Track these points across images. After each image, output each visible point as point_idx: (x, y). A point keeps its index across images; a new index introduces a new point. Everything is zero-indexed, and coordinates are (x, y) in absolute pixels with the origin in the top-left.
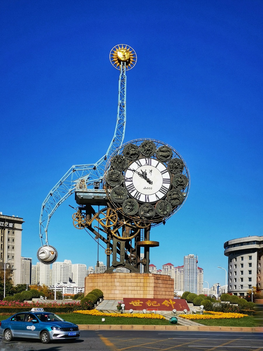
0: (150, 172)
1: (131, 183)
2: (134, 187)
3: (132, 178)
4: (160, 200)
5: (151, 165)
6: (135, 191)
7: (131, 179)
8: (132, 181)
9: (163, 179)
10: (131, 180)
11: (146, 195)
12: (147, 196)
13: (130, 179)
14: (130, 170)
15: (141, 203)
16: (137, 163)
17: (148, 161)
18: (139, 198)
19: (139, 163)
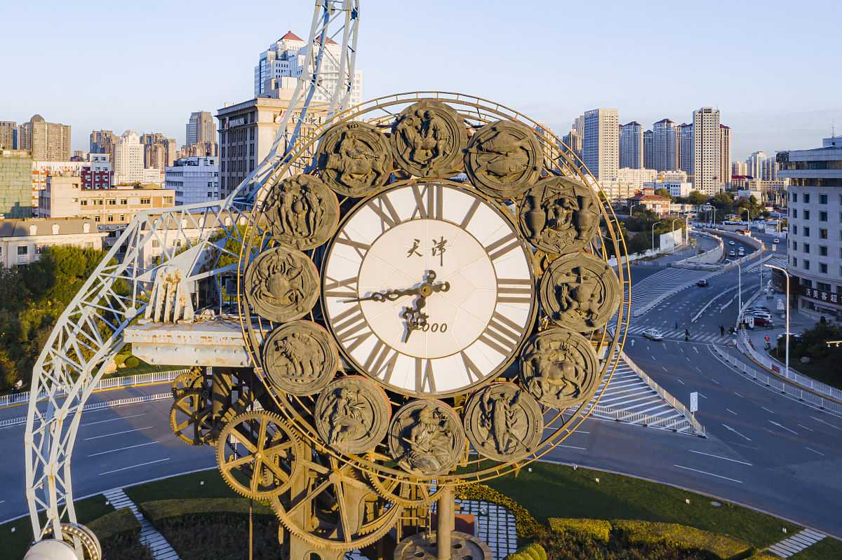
0: (438, 252)
1: (351, 303)
2: (366, 324)
5: (439, 218)
9: (499, 281)
10: (350, 286)
11: (418, 360)
12: (424, 363)
13: (345, 283)
14: (348, 242)
16: (378, 211)
17: (425, 200)
18: (388, 375)
19: (385, 210)
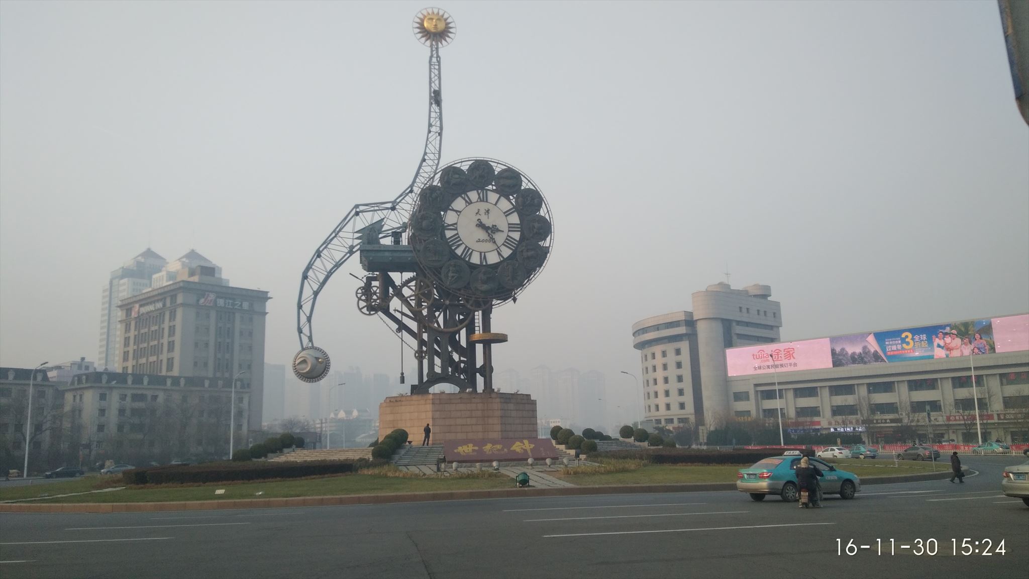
0: (487, 213)
1: (455, 232)
2: (460, 240)
3: (456, 224)
4: (505, 260)
5: (487, 201)
6: (463, 247)
7: (456, 226)
8: (456, 229)
9: (509, 224)
10: (454, 226)
11: (481, 253)
12: (483, 254)
13: (451, 225)
14: (453, 210)
15: (473, 267)
16: (464, 199)
17: (481, 195)
18: (470, 259)
19: (466, 198)
